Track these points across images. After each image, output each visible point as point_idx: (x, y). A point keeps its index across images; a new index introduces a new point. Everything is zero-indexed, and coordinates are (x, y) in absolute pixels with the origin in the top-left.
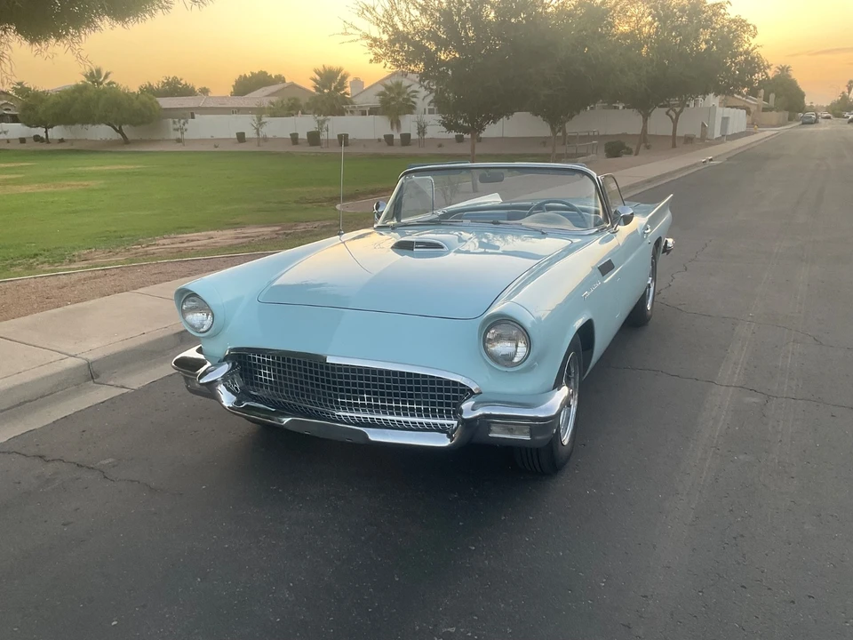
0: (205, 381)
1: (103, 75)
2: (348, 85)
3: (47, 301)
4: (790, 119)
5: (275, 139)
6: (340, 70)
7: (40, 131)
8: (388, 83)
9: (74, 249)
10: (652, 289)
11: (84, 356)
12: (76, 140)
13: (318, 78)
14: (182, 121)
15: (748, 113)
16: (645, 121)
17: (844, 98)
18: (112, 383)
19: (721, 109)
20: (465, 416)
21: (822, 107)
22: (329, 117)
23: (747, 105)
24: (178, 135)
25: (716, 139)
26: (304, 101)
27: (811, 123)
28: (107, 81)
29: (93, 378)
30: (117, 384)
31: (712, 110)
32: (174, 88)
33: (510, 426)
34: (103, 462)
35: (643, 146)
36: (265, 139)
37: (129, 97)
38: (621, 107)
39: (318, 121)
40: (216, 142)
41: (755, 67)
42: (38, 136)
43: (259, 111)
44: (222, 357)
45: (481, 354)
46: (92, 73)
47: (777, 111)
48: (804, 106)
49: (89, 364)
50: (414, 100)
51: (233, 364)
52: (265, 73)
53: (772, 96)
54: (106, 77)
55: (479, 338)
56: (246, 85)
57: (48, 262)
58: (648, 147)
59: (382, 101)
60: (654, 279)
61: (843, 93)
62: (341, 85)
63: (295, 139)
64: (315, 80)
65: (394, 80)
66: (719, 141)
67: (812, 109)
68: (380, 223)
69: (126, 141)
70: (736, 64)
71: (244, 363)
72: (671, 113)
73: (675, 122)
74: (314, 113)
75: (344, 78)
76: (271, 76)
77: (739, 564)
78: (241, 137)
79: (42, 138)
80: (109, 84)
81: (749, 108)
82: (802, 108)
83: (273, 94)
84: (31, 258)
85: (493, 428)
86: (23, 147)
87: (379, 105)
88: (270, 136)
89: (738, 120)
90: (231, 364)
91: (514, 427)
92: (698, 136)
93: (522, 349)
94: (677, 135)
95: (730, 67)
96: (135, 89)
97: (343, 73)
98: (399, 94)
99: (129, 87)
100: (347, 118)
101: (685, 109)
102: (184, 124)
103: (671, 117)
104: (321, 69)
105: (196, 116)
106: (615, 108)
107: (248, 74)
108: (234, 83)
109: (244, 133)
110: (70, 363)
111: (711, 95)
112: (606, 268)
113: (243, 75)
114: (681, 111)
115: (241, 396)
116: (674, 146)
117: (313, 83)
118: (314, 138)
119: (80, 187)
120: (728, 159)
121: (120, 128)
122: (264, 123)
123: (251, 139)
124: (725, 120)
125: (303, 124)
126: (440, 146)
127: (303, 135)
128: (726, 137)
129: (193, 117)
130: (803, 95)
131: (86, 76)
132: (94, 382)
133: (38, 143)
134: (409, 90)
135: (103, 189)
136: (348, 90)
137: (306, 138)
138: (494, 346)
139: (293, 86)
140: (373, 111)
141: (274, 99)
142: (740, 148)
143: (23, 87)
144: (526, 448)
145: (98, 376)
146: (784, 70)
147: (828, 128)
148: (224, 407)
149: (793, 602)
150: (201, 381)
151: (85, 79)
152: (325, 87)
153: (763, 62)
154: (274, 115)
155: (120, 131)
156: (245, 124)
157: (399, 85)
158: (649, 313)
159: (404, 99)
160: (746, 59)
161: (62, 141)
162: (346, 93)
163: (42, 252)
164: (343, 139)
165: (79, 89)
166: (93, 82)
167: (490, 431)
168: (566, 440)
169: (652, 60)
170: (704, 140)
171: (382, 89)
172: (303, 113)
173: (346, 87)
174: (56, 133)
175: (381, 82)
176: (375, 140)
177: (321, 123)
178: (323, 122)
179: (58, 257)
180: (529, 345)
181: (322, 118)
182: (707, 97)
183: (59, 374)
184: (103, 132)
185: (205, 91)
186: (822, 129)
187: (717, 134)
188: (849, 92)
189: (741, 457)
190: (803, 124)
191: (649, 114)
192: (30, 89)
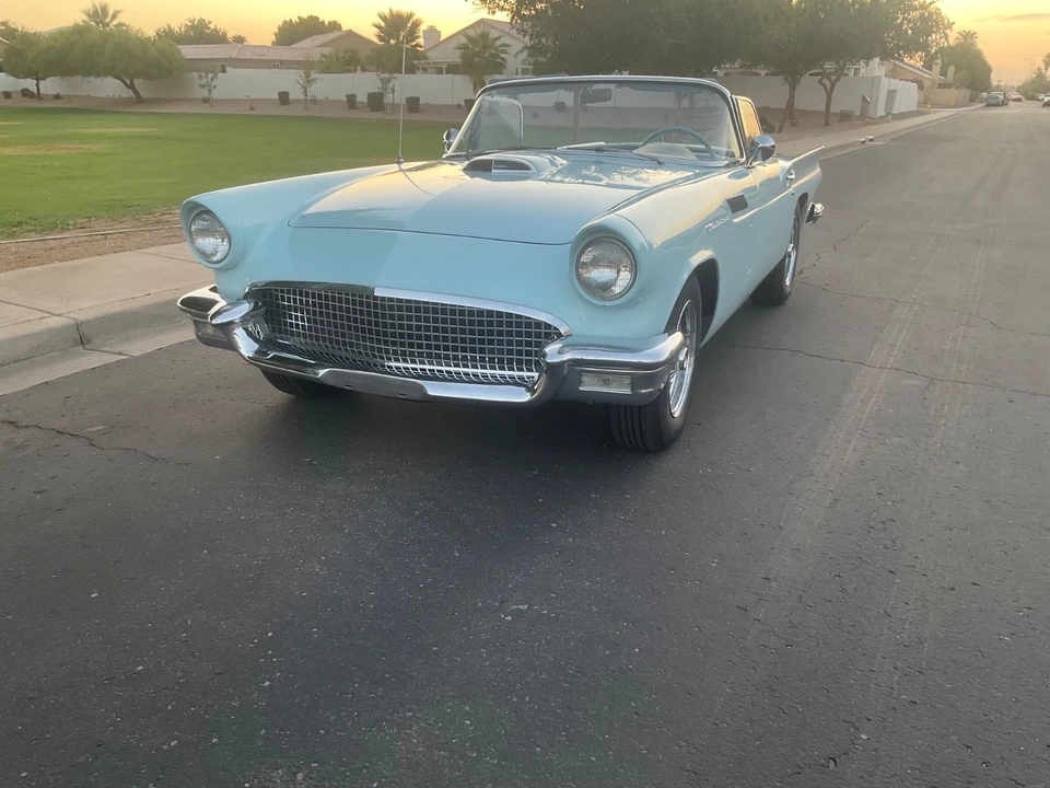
0: (219, 322)
1: (111, 13)
2: (421, 34)
3: (27, 260)
4: (972, 100)
5: (328, 102)
6: (411, 15)
7: (30, 84)
8: (472, 33)
9: (68, 217)
10: (793, 258)
11: (71, 315)
12: (76, 97)
13: (383, 24)
14: (210, 75)
15: (921, 87)
16: (793, 89)
17: (1040, 76)
18: (107, 349)
19: (887, 80)
20: (549, 361)
21: (1012, 87)
22: (395, 75)
23: (919, 78)
24: (204, 93)
25: (880, 118)
26: (364, 53)
27: (998, 105)
28: (115, 22)
29: (82, 343)
30: (113, 350)
31: (875, 81)
32: (201, 33)
33: (606, 376)
34: (90, 429)
35: (787, 123)
36: (315, 101)
37: (144, 43)
38: (763, 74)
39: (382, 79)
40: (253, 103)
41: (932, 26)
42: (28, 90)
43: (307, 66)
44: (242, 295)
45: (573, 283)
46: (96, 12)
47: (957, 88)
48: (990, 84)
49: (78, 325)
50: (503, 56)
51: (256, 304)
52: (317, 18)
53: (951, 69)
54: (114, 17)
55: (571, 263)
56: (291, 33)
57: (36, 230)
58: (794, 125)
59: (463, 57)
60: (796, 247)
61: (1039, 69)
62: (412, 34)
63: (351, 101)
64: (378, 27)
65: (479, 31)
66: (882, 119)
67: (998, 88)
68: (450, 153)
69: (139, 100)
70: (909, 22)
71: (270, 302)
72: (825, 81)
73: (829, 93)
74: (377, 70)
75: (416, 25)
76: (323, 22)
77: (886, 548)
78: (284, 98)
79: (32, 93)
80: (117, 26)
81: (921, 82)
82: (987, 87)
83: (324, 45)
84: (14, 226)
85: (585, 379)
86: (8, 103)
87: (459, 61)
88: (320, 97)
89: (908, 96)
90: (252, 304)
91: (611, 377)
92: (857, 113)
93: (625, 276)
94: (831, 110)
95: (902, 24)
96: (150, 32)
97: (414, 18)
98: (485, 48)
99: (144, 30)
100: (419, 77)
101: (843, 78)
102: (212, 79)
103: (825, 87)
104: (387, 12)
105: (228, 69)
106: (756, 74)
107: (295, 19)
108: (277, 31)
109: (287, 93)
110: (53, 322)
111: (877, 60)
112: (737, 204)
113: (288, 19)
114: (838, 80)
115: (266, 344)
116: (827, 124)
117: (376, 30)
118: (376, 101)
119: (80, 151)
120: (892, 140)
121: (131, 82)
122: (313, 80)
123: (297, 101)
124: (892, 94)
125: (363, 83)
126: (535, 116)
127: (362, 98)
128: (890, 116)
129: (224, 71)
130: (989, 71)
131: (88, 15)
132: (85, 349)
133: (27, 98)
134: (498, 43)
135: (107, 154)
136: (421, 41)
137: (366, 101)
138: (590, 272)
139: (351, 34)
140: (452, 69)
141: (327, 51)
142: (908, 128)
143: (8, 27)
144: (626, 406)
145: (89, 341)
146: (969, 36)
147: (1018, 111)
148: (243, 357)
149: (953, 589)
150: (214, 322)
151: (85, 18)
152: (391, 36)
153: (942, 19)
154: (326, 70)
155: (131, 87)
156: (290, 81)
157: (484, 36)
158: (788, 290)
159: (491, 55)
160: (922, 14)
161: (57, 97)
162: (417, 45)
163: (28, 220)
164: (413, 104)
165: (78, 31)
166: (97, 23)
167: (580, 383)
168: (677, 411)
169: (804, 10)
170: (864, 118)
171: (464, 40)
172: (363, 70)
173: (418, 37)
174: (49, 86)
175: (463, 32)
176: (453, 105)
177: (385, 82)
178: (389, 80)
179: (48, 226)
180: (635, 269)
181: (386, 75)
182: (871, 62)
183: (39, 334)
184: (110, 87)
185: (240, 40)
186: (1010, 111)
187: (881, 112)
188: (1046, 69)
189: (896, 440)
190: (987, 105)
191: (798, 81)
192: (17, 30)
